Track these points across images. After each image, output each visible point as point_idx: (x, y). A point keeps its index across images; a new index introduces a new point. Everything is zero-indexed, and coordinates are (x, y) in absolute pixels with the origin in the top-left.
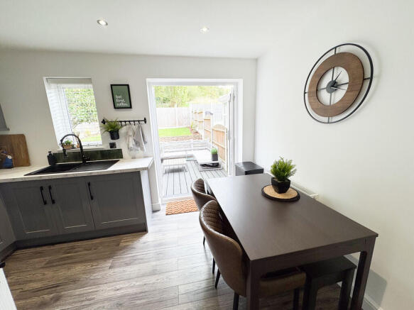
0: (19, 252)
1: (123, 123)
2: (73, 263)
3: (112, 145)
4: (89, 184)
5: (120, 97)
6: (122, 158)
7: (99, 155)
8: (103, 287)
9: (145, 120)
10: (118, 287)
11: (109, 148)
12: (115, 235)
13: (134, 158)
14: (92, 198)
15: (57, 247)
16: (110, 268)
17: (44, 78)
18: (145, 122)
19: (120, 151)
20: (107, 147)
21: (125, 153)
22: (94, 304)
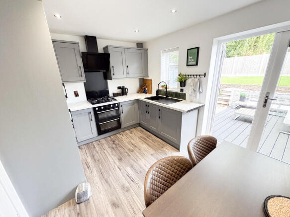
0: (139, 127)
1: (190, 76)
2: (145, 143)
3: (182, 90)
4: (159, 110)
5: (192, 57)
6: (185, 99)
7: (174, 95)
8: (143, 160)
9: (205, 75)
10: (146, 165)
11: (180, 92)
12: (166, 142)
13: (191, 102)
14: (159, 118)
15: (147, 132)
16: (152, 155)
17: (161, 51)
18: (205, 76)
19: (185, 94)
20: (178, 91)
21: (187, 97)
22: (137, 163)
